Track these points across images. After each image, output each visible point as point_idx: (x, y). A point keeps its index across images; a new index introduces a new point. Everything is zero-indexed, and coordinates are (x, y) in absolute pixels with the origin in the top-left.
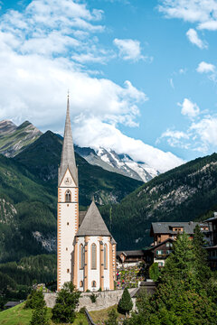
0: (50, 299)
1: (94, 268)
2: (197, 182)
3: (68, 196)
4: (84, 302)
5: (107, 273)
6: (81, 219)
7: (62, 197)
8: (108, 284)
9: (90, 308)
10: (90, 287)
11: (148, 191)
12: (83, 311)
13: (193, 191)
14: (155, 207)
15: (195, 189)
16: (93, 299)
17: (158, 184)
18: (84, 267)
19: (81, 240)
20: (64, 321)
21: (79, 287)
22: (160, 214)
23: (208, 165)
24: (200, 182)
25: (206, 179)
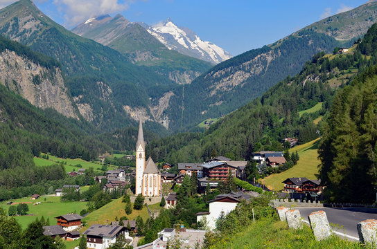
0: (133, 200)
1: (151, 186)
2: (250, 69)
3: (141, 155)
4: (146, 201)
5: (156, 189)
6: (146, 165)
7: (138, 156)
8: (156, 193)
9: (149, 203)
10: (149, 195)
11: (212, 75)
12: (146, 204)
13: (247, 75)
14: (217, 88)
15: (249, 74)
16: (150, 200)
17: (220, 69)
18: (147, 186)
19: (146, 175)
20: (138, 209)
21: (144, 195)
22: (221, 93)
23: (259, 56)
24: (253, 69)
25: (257, 66)
